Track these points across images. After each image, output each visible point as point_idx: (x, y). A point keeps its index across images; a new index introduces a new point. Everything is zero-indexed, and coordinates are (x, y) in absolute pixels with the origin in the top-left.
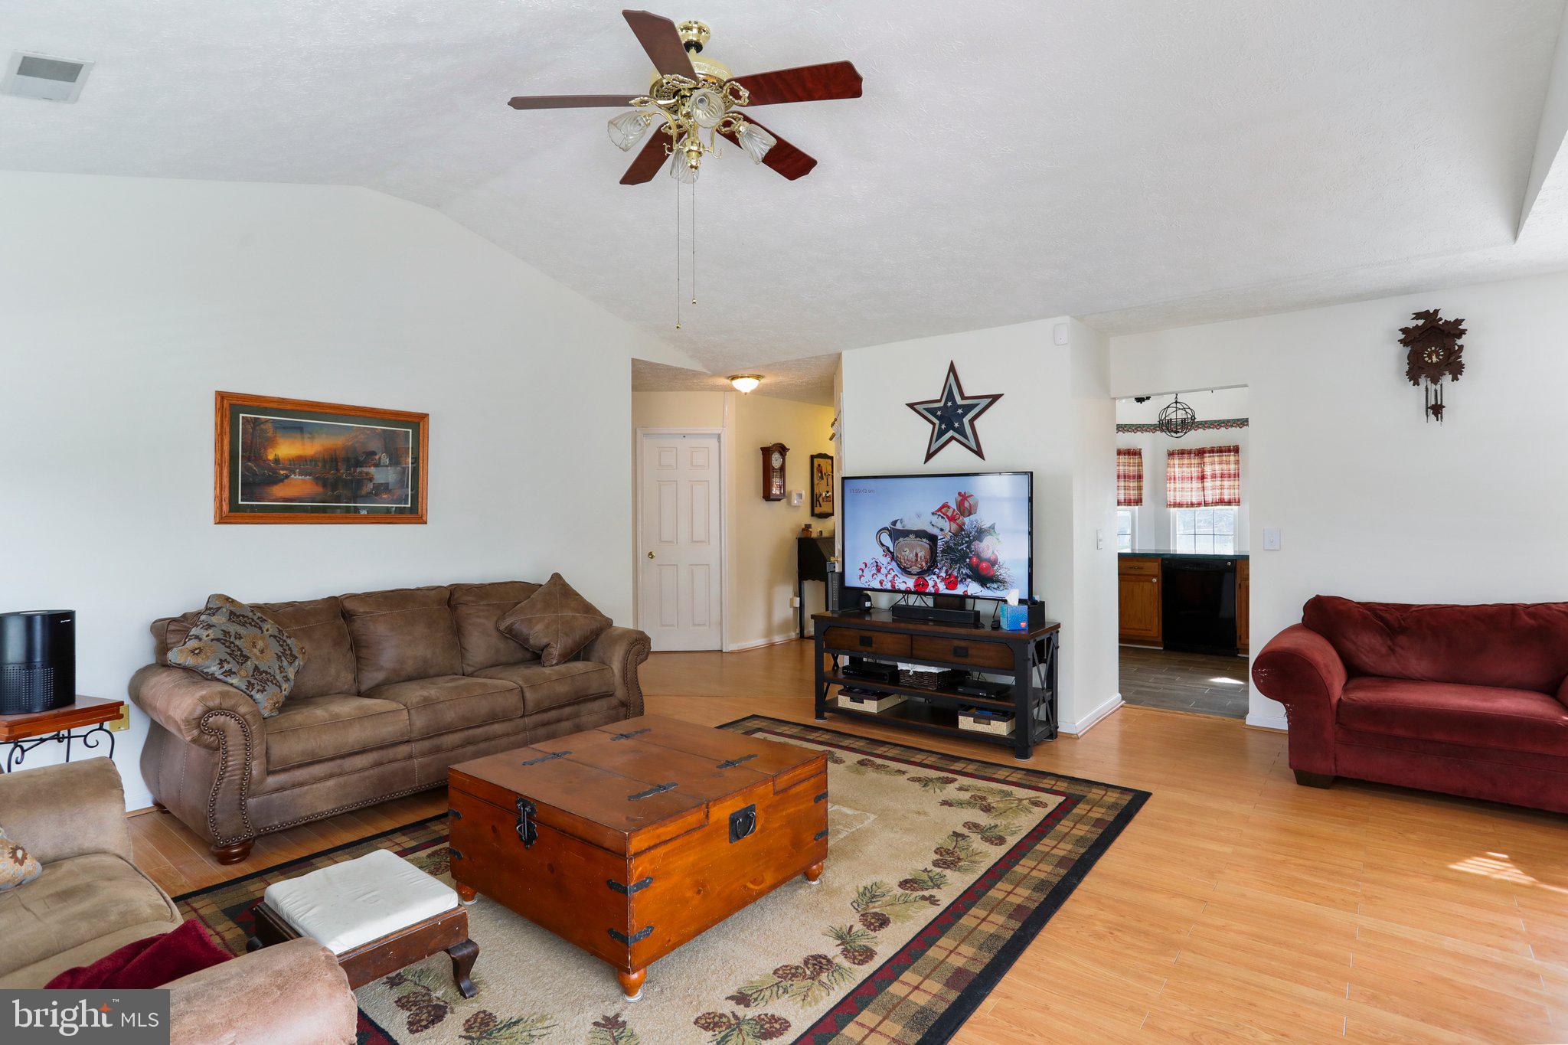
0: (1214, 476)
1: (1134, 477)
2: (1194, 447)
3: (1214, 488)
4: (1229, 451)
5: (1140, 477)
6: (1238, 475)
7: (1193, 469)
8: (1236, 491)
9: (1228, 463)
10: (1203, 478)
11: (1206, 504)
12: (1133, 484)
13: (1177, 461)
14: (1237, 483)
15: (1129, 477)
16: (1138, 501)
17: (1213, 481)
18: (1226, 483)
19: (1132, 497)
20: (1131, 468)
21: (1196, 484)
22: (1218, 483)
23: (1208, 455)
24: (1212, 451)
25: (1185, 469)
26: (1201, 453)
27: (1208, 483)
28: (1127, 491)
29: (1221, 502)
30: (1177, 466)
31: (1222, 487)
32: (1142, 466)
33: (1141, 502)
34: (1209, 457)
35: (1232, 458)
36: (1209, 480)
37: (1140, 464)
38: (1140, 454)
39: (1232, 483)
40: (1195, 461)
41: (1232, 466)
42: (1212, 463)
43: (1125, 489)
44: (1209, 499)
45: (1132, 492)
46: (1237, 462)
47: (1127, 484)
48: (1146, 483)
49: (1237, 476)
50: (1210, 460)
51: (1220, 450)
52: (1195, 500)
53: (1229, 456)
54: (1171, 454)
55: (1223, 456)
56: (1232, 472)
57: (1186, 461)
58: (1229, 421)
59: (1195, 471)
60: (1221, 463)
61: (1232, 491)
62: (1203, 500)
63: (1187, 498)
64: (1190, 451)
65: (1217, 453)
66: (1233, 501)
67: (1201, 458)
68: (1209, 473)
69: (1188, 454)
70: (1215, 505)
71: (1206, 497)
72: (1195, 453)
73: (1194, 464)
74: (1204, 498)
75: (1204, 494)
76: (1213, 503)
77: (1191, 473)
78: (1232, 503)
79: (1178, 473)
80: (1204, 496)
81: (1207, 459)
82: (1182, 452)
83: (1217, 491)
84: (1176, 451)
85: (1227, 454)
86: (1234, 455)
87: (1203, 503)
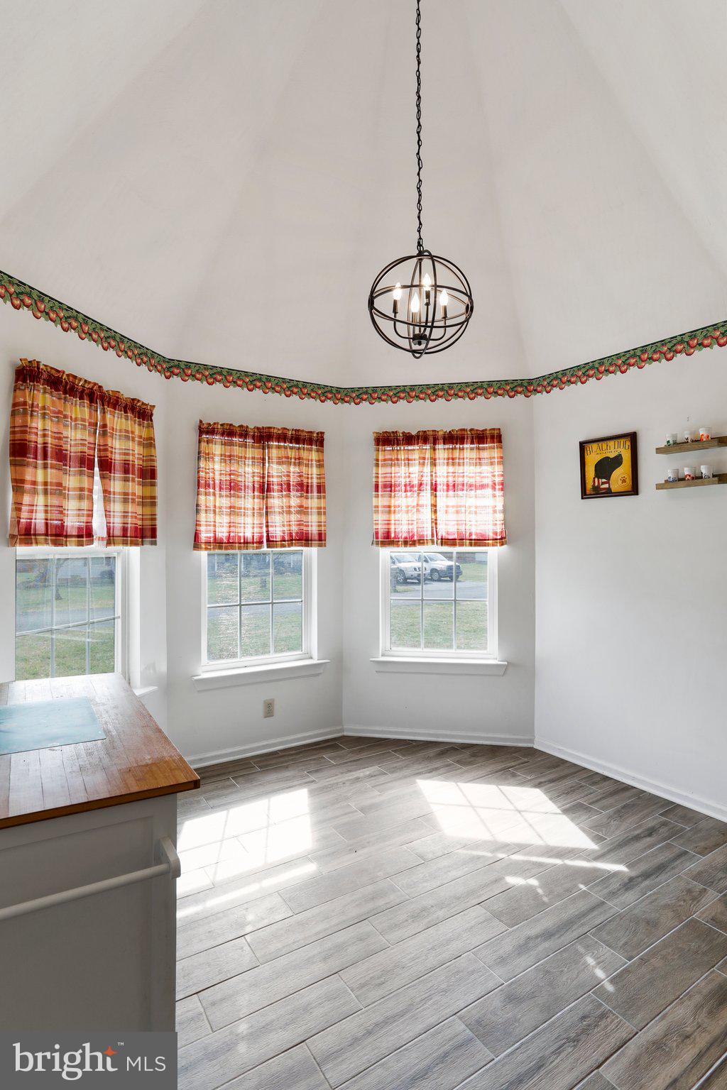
3: (287, 511)
4: (310, 441)
5: (148, 474)
6: (324, 488)
8: (322, 518)
9: (308, 463)
10: (264, 489)
11: (270, 543)
13: (217, 449)
14: (322, 503)
16: (147, 535)
20: (137, 449)
23: (275, 444)
24: (283, 437)
26: (264, 437)
27: (276, 501)
30: (217, 459)
31: (303, 510)
33: (154, 535)
34: (278, 447)
35: (314, 456)
36: (276, 494)
38: (150, 417)
40: (252, 452)
41: (315, 471)
44: (278, 531)
46: (320, 464)
50: (282, 453)
51: (298, 438)
52: (250, 534)
53: (311, 450)
54: (206, 430)
55: (300, 449)
57: (236, 451)
59: (248, 473)
60: (299, 461)
61: (318, 520)
62: (265, 535)
63: (239, 530)
64: (246, 431)
65: (291, 443)
66: (316, 538)
67: (264, 449)
68: (275, 480)
69: (241, 436)
70: (289, 546)
71: (270, 529)
72: (253, 437)
73: (253, 458)
74: (267, 531)
75: (267, 522)
76: (285, 541)
77: (245, 476)
78: (311, 540)
79: (221, 474)
80: (267, 526)
81: (275, 450)
82: (228, 431)
83: (294, 517)
84: (219, 427)
85: (306, 446)
86: (318, 451)
87: (265, 540)
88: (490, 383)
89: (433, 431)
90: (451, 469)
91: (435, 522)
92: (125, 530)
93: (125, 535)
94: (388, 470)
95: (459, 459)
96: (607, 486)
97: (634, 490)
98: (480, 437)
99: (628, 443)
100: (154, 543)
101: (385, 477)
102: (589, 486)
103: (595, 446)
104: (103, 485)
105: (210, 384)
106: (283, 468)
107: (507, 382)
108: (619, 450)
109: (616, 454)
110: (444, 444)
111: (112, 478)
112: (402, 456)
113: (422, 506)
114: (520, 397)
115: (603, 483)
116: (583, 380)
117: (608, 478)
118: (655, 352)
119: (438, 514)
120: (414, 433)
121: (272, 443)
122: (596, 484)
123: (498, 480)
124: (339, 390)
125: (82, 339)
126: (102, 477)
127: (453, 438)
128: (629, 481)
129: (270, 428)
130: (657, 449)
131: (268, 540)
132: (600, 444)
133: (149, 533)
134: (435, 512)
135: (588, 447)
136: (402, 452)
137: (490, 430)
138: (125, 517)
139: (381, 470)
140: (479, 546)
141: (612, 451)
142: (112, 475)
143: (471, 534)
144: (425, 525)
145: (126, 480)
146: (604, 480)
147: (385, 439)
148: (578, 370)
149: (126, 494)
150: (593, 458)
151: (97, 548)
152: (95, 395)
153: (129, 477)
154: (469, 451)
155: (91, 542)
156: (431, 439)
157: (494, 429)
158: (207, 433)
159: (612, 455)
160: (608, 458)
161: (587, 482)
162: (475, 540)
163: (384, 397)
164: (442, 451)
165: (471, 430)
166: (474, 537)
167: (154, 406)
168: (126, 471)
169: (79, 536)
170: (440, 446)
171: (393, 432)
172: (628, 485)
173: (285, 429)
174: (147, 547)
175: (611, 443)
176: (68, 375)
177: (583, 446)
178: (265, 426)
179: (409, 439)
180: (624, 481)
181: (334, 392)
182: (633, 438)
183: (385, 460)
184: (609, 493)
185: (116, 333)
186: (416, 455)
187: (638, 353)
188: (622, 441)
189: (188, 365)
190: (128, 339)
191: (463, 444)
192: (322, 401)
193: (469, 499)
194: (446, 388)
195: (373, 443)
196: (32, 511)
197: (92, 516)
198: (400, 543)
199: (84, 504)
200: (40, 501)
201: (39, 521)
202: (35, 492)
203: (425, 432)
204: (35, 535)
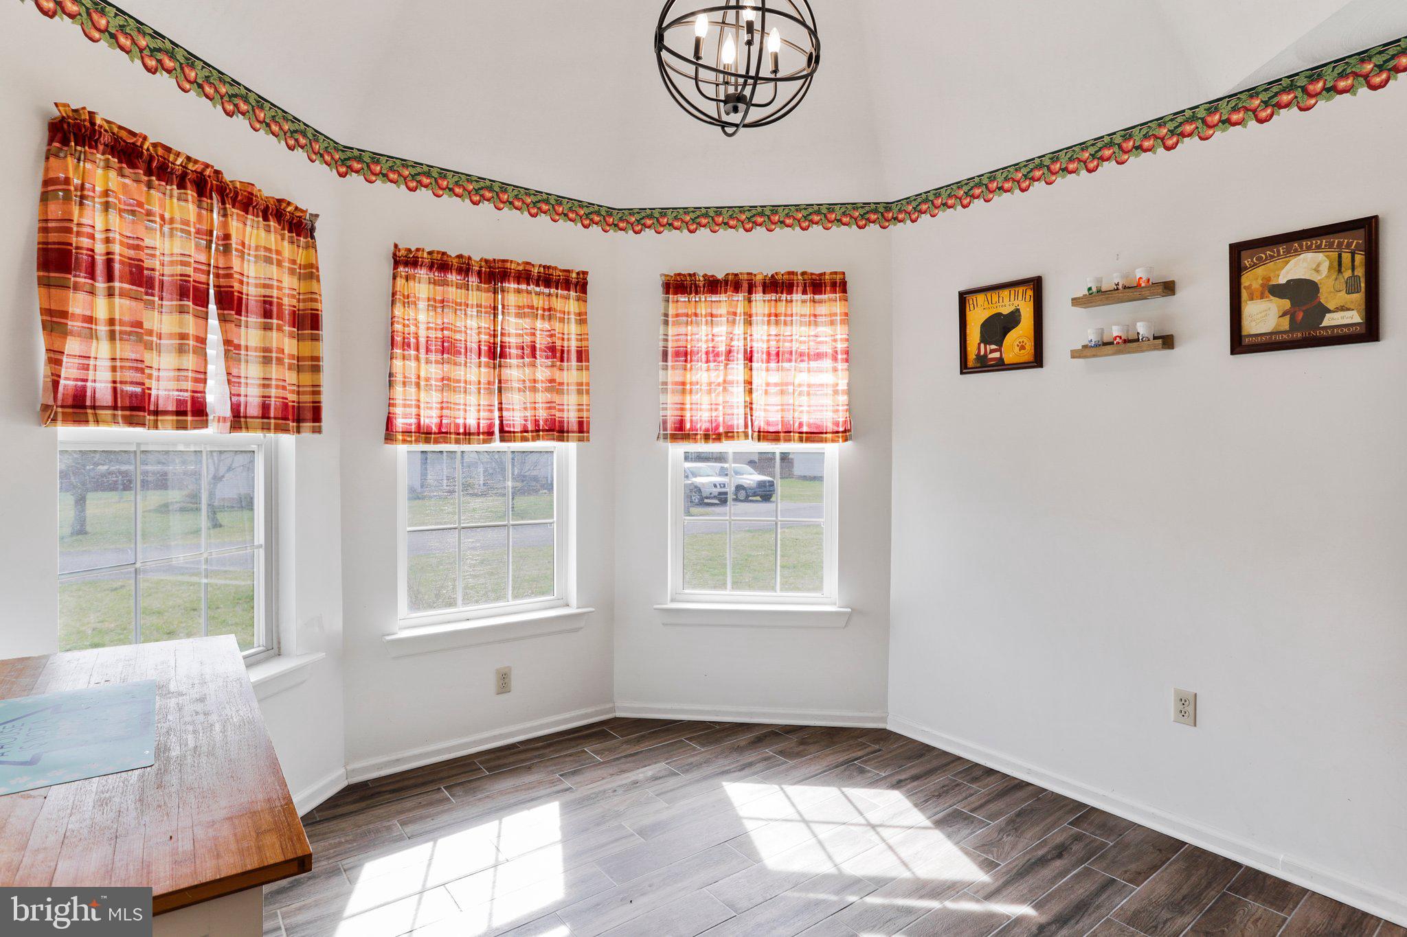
1: (295, 318)
2: (478, 252)
3: (530, 387)
4: (567, 284)
5: (308, 322)
9: (563, 317)
10: (496, 353)
11: (505, 434)
12: (289, 345)
13: (422, 290)
15: (279, 313)
16: (306, 417)
17: (527, 364)
19: (291, 398)
20: (287, 280)
22: (541, 374)
23: (513, 286)
24: (524, 276)
25: (447, 318)
26: (495, 274)
27: (514, 371)
28: (271, 373)
29: (550, 428)
30: (422, 305)
31: (554, 386)
32: (317, 280)
33: (316, 420)
34: (519, 291)
35: (573, 306)
36: (514, 361)
37: (313, 274)
38: (311, 232)
39: (573, 376)
40: (478, 296)
41: (573, 329)
42: (523, 312)
44: (516, 418)
45: (285, 376)
46: (582, 319)
47: (271, 341)
49: (584, 356)
50: (523, 300)
51: (548, 279)
52: (474, 420)
53: (567, 298)
54: (405, 260)
55: (550, 295)
57: (453, 294)
59: (472, 328)
60: (549, 314)
61: (574, 399)
62: (497, 422)
63: (457, 413)
64: (468, 264)
65: (538, 285)
66: (575, 427)
67: (495, 292)
68: (512, 340)
69: (460, 271)
70: (534, 440)
71: (505, 414)
72: (479, 273)
73: (479, 306)
74: (501, 417)
75: (501, 403)
76: (527, 432)
77: (466, 333)
78: (568, 432)
79: (428, 329)
80: (501, 409)
81: (513, 295)
82: (441, 264)
83: (541, 397)
84: (425, 255)
85: (560, 291)
86: (578, 299)
87: (497, 430)
88: (831, 207)
89: (747, 273)
90: (773, 330)
91: (750, 406)
92: (265, 408)
93: (265, 414)
94: (682, 330)
95: (785, 315)
96: (997, 355)
97: (1037, 360)
98: (816, 285)
99: (1030, 293)
100: (318, 430)
101: (677, 341)
102: (972, 355)
103: (981, 298)
104: (224, 332)
105: (410, 189)
106: (526, 323)
107: (855, 206)
108: (1016, 303)
109: (1012, 309)
110: (764, 293)
111: (243, 323)
112: (703, 309)
113: (731, 383)
114: (873, 228)
115: (992, 351)
116: (966, 202)
117: (1000, 343)
118: (1071, 160)
119: (754, 395)
120: (720, 276)
121: (507, 285)
122: (982, 353)
123: (840, 346)
124: (610, 211)
125: (185, 91)
126: (223, 319)
127: (778, 285)
128: (1030, 346)
129: (504, 261)
130: (1073, 299)
131: (502, 430)
132: (989, 295)
133: (309, 415)
134: (750, 391)
135: (971, 299)
136: (704, 303)
137: (831, 273)
138: (265, 386)
139: (671, 330)
140: (813, 441)
141: (1005, 304)
142: (243, 318)
143: (801, 425)
144: (735, 411)
145: (267, 328)
146: (993, 347)
147: (678, 285)
148: (959, 188)
149: (267, 350)
150: (978, 315)
151: (214, 433)
152: (207, 184)
153: (272, 324)
154: (799, 303)
155: (205, 424)
156: (745, 286)
157: (836, 273)
158: (406, 264)
159: (1006, 311)
160: (1000, 314)
161: (969, 349)
162: (807, 433)
163: (676, 224)
164: (761, 303)
165: (803, 273)
166: (805, 429)
167: (317, 216)
168: (267, 314)
169: (180, 413)
170: (758, 296)
171: (690, 275)
172: (1028, 354)
173: (527, 263)
174: (307, 436)
175: (1005, 293)
176: (155, 145)
177: (963, 297)
178: (497, 258)
179: (714, 285)
180: (1022, 348)
181: (603, 213)
182: (1036, 284)
183: (677, 315)
184: (1000, 365)
185: (250, 91)
186: (723, 310)
187: (1047, 162)
188: (1021, 289)
189: (376, 157)
190: (272, 104)
191: (791, 293)
192: (586, 227)
193: (801, 375)
194: (768, 212)
195: (660, 289)
196: (86, 368)
197: (205, 383)
198: (699, 437)
199: (190, 361)
200: (102, 350)
201: (101, 385)
202: (92, 335)
203: (736, 275)
204: (94, 407)
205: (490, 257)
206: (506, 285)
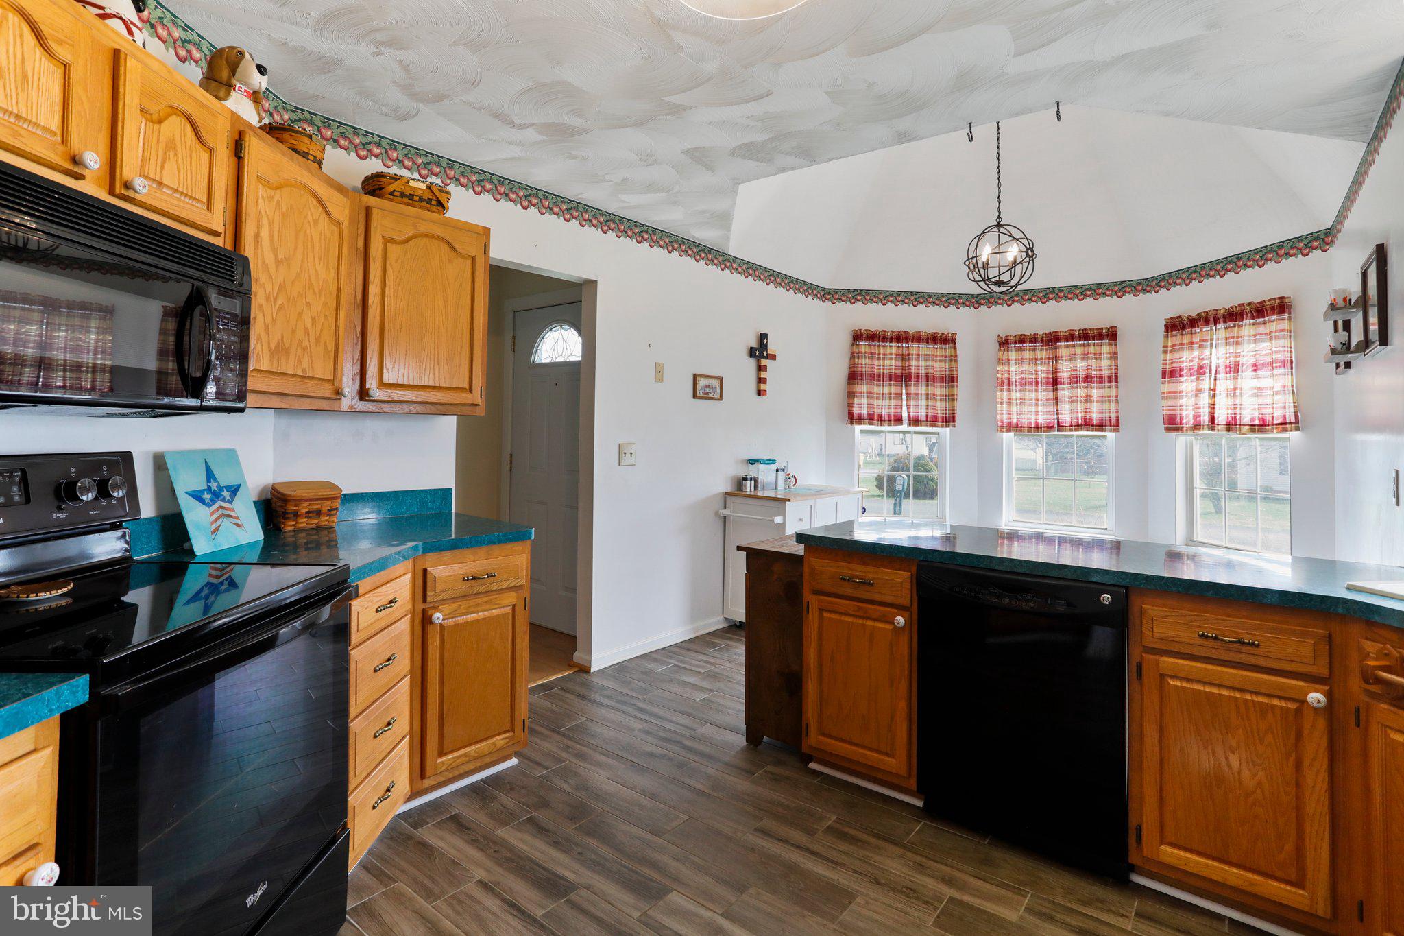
0: (1074, 380)
1: (943, 379)
2: (1041, 329)
3: (1073, 400)
4: (1101, 337)
5: (952, 380)
6: (1116, 377)
7: (1039, 368)
8: (1113, 406)
9: (1099, 357)
10: (1055, 382)
11: (1060, 427)
12: (940, 391)
13: (1013, 355)
14: (1113, 392)
15: (934, 379)
16: (949, 420)
17: (1073, 388)
18: (1095, 392)
19: (940, 413)
20: (938, 364)
21: (1044, 394)
22: (1081, 392)
23: (1064, 344)
24: (1070, 337)
25: (1026, 368)
26: (1052, 340)
27: (1065, 392)
28: (931, 403)
29: (1087, 424)
30: (1013, 362)
31: (1088, 399)
32: (956, 361)
33: (954, 421)
34: (1066, 347)
35: (1105, 349)
36: (1066, 386)
37: (954, 358)
38: (953, 341)
39: (1105, 392)
40: (1043, 354)
41: (1106, 363)
42: (1072, 358)
43: (927, 399)
44: (1066, 418)
45: (938, 404)
46: (1114, 356)
47: (931, 390)
48: (963, 389)
49: (1114, 379)
50: (1068, 351)
51: (1085, 336)
52: (1042, 420)
53: (1101, 346)
54: (1004, 343)
55: (1089, 345)
56: (1105, 373)
57: (1027, 354)
58: (1099, 286)
59: (1043, 371)
60: (1086, 357)
61: (1106, 406)
62: (1056, 421)
63: (1030, 416)
64: (1035, 338)
65: (1080, 341)
66: (1108, 423)
67: (1052, 349)
68: (1065, 374)
69: (1031, 342)
70: (1076, 430)
71: (1060, 416)
72: (1042, 341)
73: (1041, 359)
74: (1058, 418)
75: (1058, 410)
76: (1072, 426)
77: (1036, 374)
78: (1105, 426)
79: (1016, 374)
80: (1058, 414)
81: (1063, 350)
82: (1021, 340)
83: (1080, 406)
84: (1012, 338)
85: (1096, 342)
86: (1109, 344)
87: (1056, 425)
88: (1281, 245)
89: (1214, 310)
90: (1231, 349)
91: (1212, 407)
92: (929, 417)
93: (927, 421)
94: (1174, 355)
95: (1238, 337)
98: (1260, 311)
100: (954, 426)
101: (1172, 363)
104: (906, 390)
106: (1085, 363)
107: (1299, 239)
110: (1224, 322)
112: (1186, 339)
113: (1200, 390)
114: (1314, 253)
119: (1217, 398)
120: (1194, 315)
124: (1139, 282)
125: (897, 305)
126: (906, 386)
127: (1233, 316)
129: (1057, 332)
131: (1059, 425)
133: (951, 419)
134: (1214, 396)
137: (1269, 300)
138: (927, 409)
139: (1169, 357)
144: (1202, 410)
145: (928, 385)
147: (1174, 325)
149: (928, 394)
151: (904, 427)
152: (901, 338)
153: (932, 383)
154: (1247, 327)
155: (901, 424)
156: (1212, 319)
157: (1275, 299)
162: (1258, 425)
163: (1178, 281)
164: (1221, 331)
165: (1250, 304)
166: (1254, 422)
167: (957, 333)
168: (927, 381)
169: (889, 420)
170: (1221, 326)
171: (1177, 317)
173: (1071, 330)
178: (1051, 331)
179: (1193, 323)
181: (1133, 285)
183: (1172, 345)
185: (927, 293)
186: (1196, 339)
190: (935, 293)
191: (1242, 320)
192: (1119, 297)
193: (1247, 380)
194: (1235, 260)
195: (1163, 329)
196: (861, 407)
197: (901, 409)
198: (1185, 429)
199: (893, 402)
200: (865, 401)
201: (865, 412)
202: (861, 397)
203: (1207, 312)
204: (864, 419)
205: (1047, 332)
206: (1059, 344)
